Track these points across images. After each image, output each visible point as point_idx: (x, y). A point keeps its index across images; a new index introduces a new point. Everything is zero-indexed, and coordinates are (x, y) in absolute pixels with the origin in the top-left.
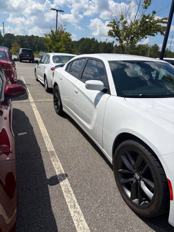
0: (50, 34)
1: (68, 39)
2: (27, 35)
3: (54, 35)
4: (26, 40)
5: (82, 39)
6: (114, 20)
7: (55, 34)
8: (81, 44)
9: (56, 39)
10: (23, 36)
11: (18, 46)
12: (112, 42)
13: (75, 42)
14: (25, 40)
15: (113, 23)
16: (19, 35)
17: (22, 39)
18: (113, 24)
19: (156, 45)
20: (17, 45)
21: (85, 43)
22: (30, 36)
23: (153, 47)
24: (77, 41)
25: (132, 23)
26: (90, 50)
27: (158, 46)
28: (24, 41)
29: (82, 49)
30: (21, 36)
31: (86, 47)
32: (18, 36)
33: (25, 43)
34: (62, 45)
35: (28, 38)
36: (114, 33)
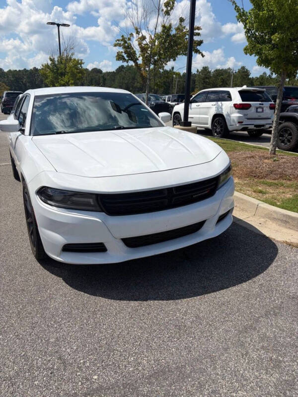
0: (49, 64)
1: (78, 71)
2: (25, 69)
3: (55, 65)
4: (25, 77)
5: (119, 67)
6: (123, 36)
7: (57, 63)
8: (118, 77)
9: (59, 71)
10: (19, 71)
11: (5, 88)
12: (171, 68)
13: (108, 74)
14: (23, 77)
15: (122, 40)
16: (12, 70)
17: (17, 76)
18: (122, 43)
19: (243, 68)
20: (3, 86)
21: (125, 74)
22: (31, 70)
23: (239, 71)
24: (112, 71)
25: (152, 39)
26: (135, 85)
27: (247, 70)
28: (21, 79)
29: (121, 84)
30: (16, 71)
31: (126, 82)
32: (10, 71)
33: (22, 82)
34: (69, 81)
35: (28, 72)
36: (125, 56)
